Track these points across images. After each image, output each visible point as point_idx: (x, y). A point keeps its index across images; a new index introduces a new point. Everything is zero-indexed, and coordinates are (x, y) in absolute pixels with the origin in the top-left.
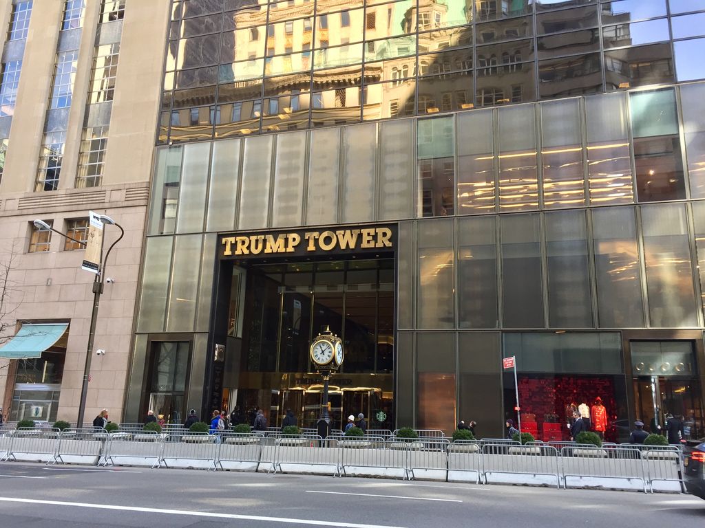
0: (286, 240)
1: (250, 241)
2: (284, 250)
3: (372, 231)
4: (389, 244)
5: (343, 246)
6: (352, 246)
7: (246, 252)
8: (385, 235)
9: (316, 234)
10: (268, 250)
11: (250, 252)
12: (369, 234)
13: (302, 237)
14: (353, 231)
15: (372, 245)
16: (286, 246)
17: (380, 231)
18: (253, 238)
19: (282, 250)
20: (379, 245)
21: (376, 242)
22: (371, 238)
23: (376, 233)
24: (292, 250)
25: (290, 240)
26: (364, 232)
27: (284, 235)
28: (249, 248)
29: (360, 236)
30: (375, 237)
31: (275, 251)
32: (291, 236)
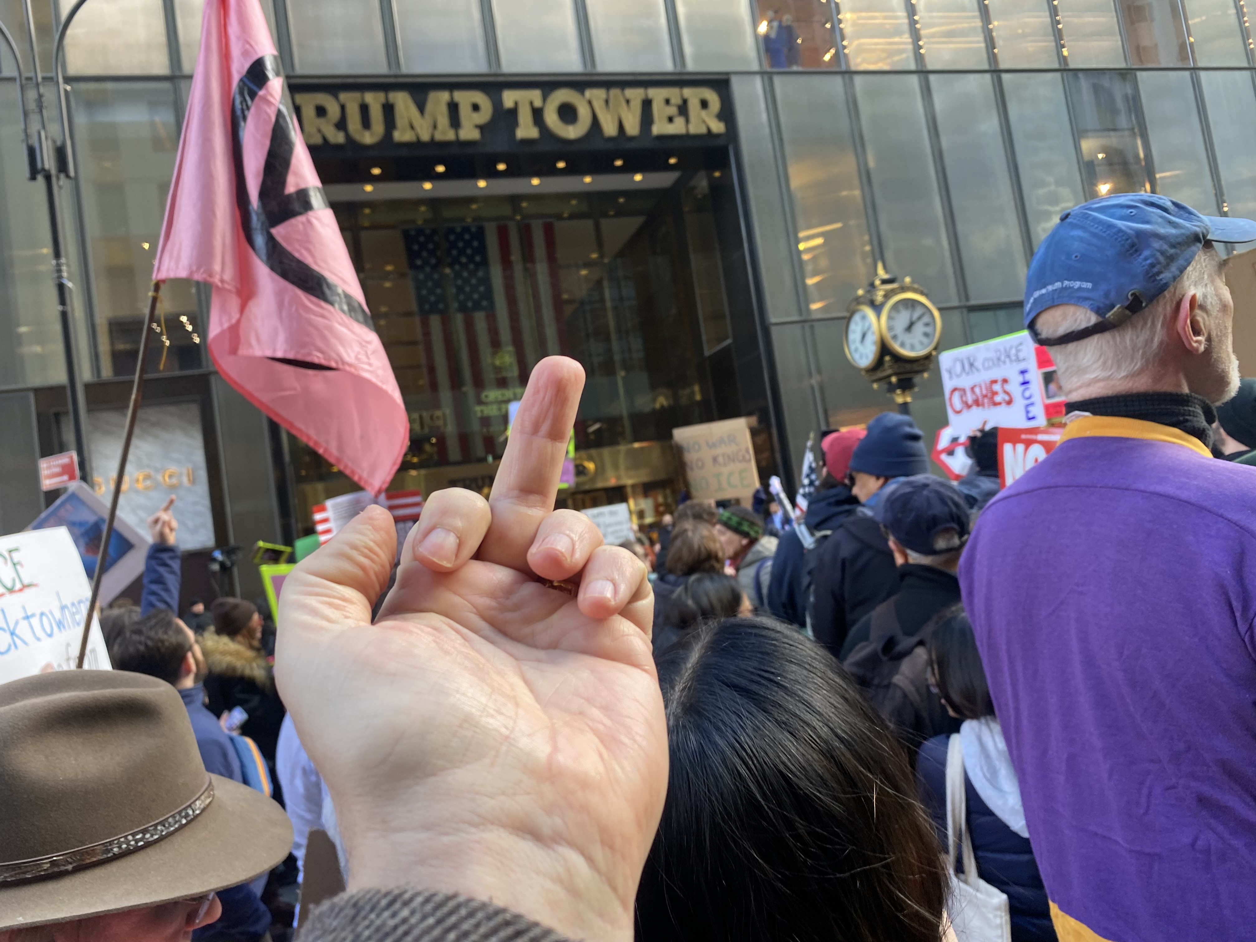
0: (453, 108)
1: (343, 108)
2: (450, 136)
3: (674, 94)
4: (718, 127)
5: (610, 129)
6: (632, 127)
7: (339, 138)
8: (704, 104)
9: (535, 96)
10: (401, 135)
11: (348, 136)
12: (667, 102)
13: (497, 104)
14: (630, 93)
15: (678, 127)
16: (455, 122)
17: (693, 95)
18: (352, 100)
19: (446, 134)
20: (696, 128)
21: (687, 121)
22: (672, 110)
23: (685, 102)
24: (475, 135)
25: (465, 111)
26: (657, 95)
27: (444, 96)
28: (341, 125)
29: (647, 104)
30: (683, 109)
31: (425, 137)
32: (464, 98)
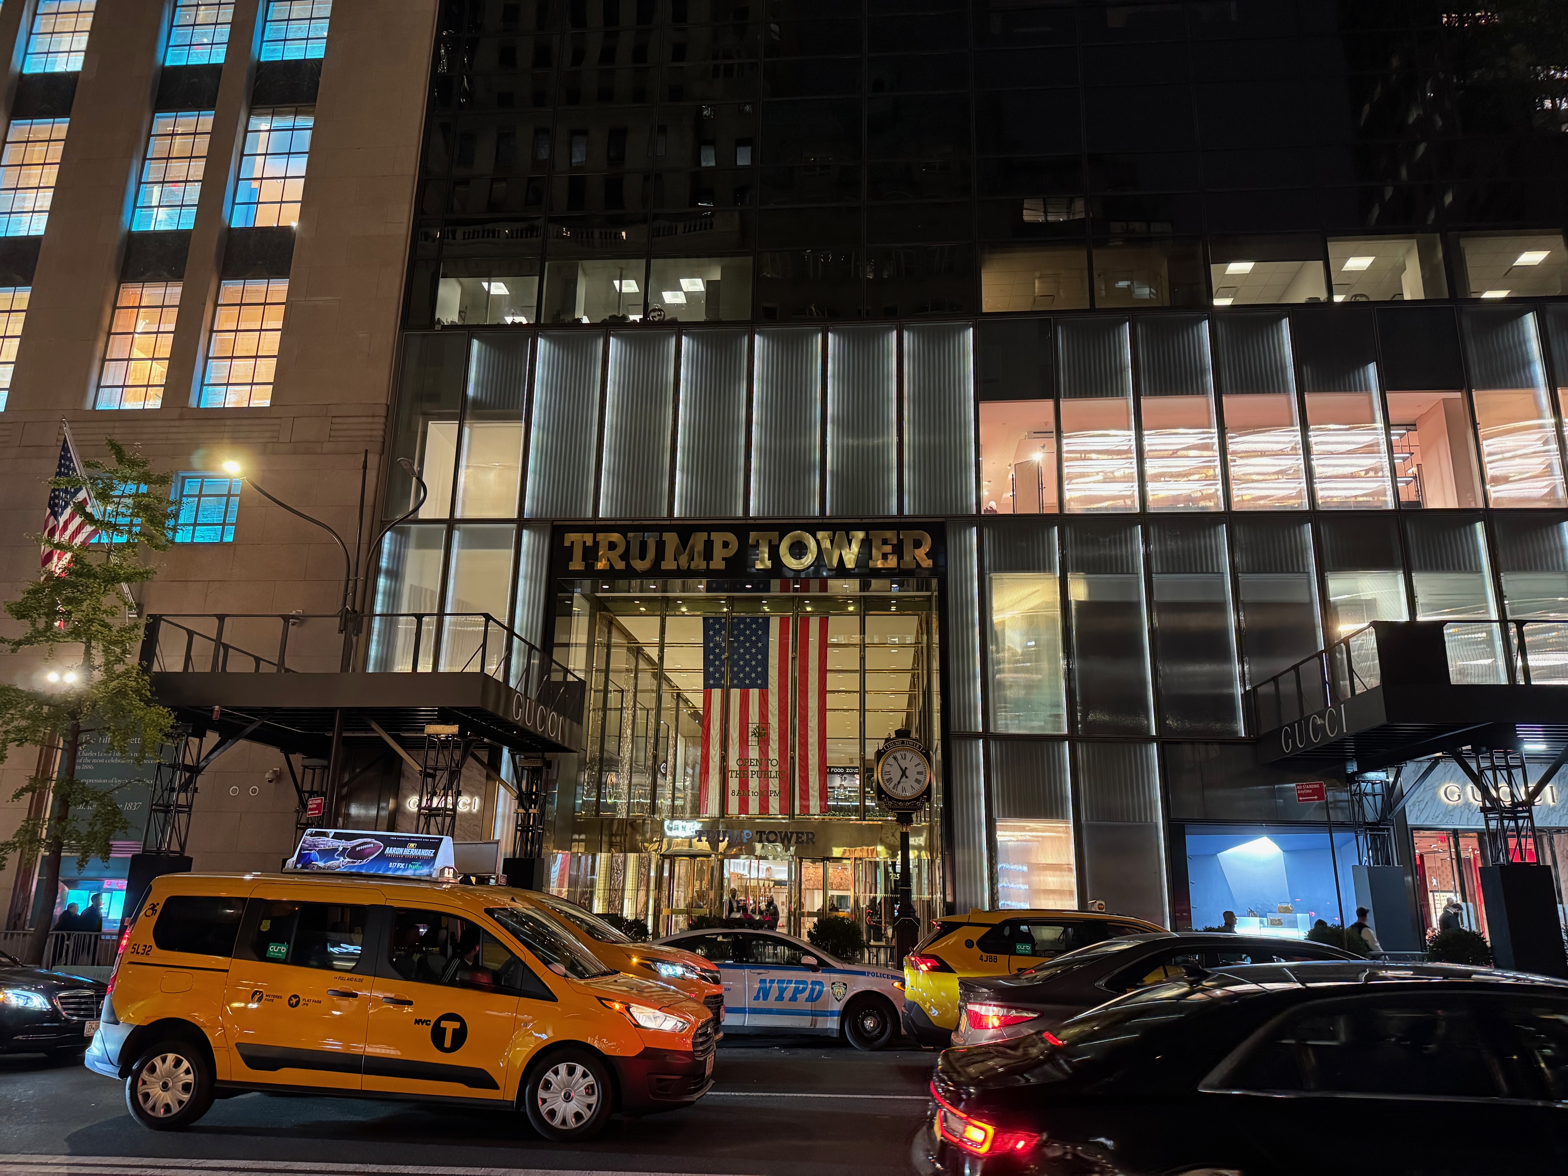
0: (709, 545)
1: (628, 543)
2: (703, 565)
3: (891, 536)
4: (926, 563)
5: (831, 563)
6: (851, 561)
8: (918, 544)
9: (773, 536)
10: (668, 564)
11: (628, 565)
12: (885, 542)
13: (743, 540)
14: (852, 533)
15: (892, 563)
16: (708, 555)
17: (908, 536)
18: (635, 538)
19: (700, 564)
20: (908, 563)
21: (900, 558)
22: (889, 549)
23: (901, 541)
24: (722, 565)
25: (717, 547)
26: (875, 536)
27: (704, 535)
28: (624, 556)
29: (867, 544)
30: (898, 548)
31: (683, 566)
32: (718, 538)
